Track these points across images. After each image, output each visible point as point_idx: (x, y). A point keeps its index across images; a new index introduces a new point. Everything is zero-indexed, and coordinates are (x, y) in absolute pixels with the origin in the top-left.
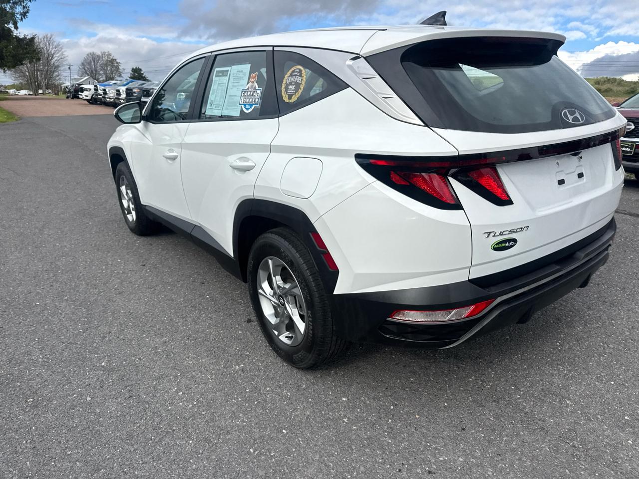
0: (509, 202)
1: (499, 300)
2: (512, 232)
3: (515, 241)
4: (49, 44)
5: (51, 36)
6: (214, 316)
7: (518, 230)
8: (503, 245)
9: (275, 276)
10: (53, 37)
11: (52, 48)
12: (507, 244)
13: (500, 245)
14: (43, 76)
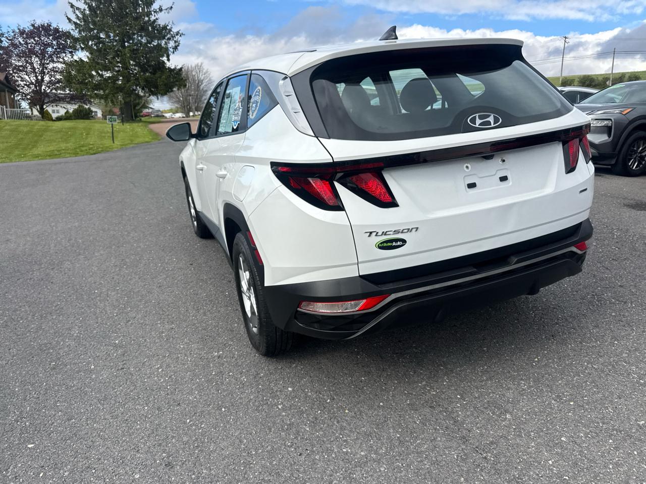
0: (393, 204)
1: (393, 296)
2: (396, 232)
3: (404, 241)
4: (200, 72)
5: (202, 64)
6: (223, 310)
7: (406, 231)
8: (389, 244)
9: (245, 272)
10: (203, 65)
11: (202, 75)
12: (394, 244)
13: (385, 245)
14: (194, 100)
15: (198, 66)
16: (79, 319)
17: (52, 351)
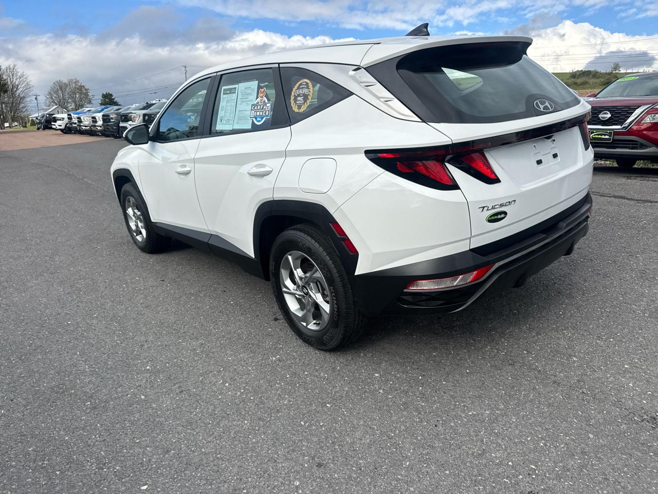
0: (496, 180)
1: (497, 265)
2: (502, 205)
3: (505, 213)
4: (13, 75)
5: (14, 66)
7: (507, 204)
8: (496, 217)
10: (16, 68)
11: (17, 79)
12: (499, 217)
13: (493, 218)
14: (9, 109)
15: (10, 69)
16: (76, 353)
17: (73, 391)
